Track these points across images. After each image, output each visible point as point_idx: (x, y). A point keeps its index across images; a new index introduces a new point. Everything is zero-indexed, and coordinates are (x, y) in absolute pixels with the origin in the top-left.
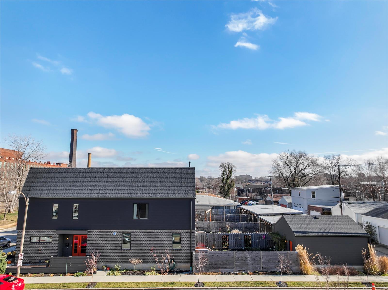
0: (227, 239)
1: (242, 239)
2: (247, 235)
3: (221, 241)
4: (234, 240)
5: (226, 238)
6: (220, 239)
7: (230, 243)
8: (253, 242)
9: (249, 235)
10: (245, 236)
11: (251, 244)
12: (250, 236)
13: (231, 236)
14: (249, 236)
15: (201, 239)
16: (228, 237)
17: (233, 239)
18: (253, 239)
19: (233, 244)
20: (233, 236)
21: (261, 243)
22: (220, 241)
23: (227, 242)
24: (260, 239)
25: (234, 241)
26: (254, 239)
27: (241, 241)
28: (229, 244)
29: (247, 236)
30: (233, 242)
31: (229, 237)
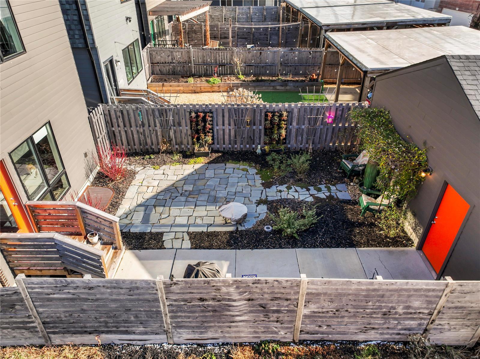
0: (205, 125)
1: (257, 122)
2: (276, 110)
3: (188, 128)
4: (229, 125)
5: (204, 120)
6: (183, 122)
7: (218, 134)
8: (294, 131)
9: (280, 111)
10: (266, 116)
11: (284, 139)
12: (285, 114)
13: (221, 115)
14: (281, 115)
15: (121, 124)
16: (210, 119)
17: (226, 122)
18: (294, 124)
19: (227, 137)
20: (226, 115)
21: (318, 134)
22: (186, 129)
23: (209, 132)
24: (315, 123)
25: (230, 130)
26: (298, 124)
27: (254, 127)
28: (216, 137)
29: (273, 116)
30: (227, 131)
31: (215, 116)
